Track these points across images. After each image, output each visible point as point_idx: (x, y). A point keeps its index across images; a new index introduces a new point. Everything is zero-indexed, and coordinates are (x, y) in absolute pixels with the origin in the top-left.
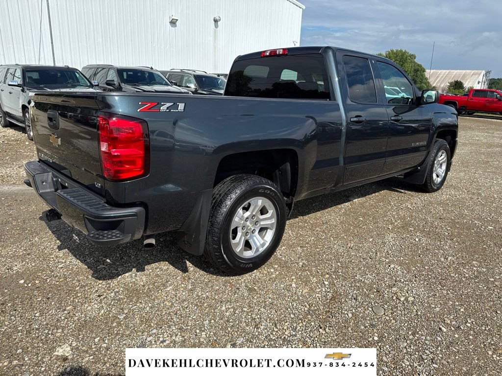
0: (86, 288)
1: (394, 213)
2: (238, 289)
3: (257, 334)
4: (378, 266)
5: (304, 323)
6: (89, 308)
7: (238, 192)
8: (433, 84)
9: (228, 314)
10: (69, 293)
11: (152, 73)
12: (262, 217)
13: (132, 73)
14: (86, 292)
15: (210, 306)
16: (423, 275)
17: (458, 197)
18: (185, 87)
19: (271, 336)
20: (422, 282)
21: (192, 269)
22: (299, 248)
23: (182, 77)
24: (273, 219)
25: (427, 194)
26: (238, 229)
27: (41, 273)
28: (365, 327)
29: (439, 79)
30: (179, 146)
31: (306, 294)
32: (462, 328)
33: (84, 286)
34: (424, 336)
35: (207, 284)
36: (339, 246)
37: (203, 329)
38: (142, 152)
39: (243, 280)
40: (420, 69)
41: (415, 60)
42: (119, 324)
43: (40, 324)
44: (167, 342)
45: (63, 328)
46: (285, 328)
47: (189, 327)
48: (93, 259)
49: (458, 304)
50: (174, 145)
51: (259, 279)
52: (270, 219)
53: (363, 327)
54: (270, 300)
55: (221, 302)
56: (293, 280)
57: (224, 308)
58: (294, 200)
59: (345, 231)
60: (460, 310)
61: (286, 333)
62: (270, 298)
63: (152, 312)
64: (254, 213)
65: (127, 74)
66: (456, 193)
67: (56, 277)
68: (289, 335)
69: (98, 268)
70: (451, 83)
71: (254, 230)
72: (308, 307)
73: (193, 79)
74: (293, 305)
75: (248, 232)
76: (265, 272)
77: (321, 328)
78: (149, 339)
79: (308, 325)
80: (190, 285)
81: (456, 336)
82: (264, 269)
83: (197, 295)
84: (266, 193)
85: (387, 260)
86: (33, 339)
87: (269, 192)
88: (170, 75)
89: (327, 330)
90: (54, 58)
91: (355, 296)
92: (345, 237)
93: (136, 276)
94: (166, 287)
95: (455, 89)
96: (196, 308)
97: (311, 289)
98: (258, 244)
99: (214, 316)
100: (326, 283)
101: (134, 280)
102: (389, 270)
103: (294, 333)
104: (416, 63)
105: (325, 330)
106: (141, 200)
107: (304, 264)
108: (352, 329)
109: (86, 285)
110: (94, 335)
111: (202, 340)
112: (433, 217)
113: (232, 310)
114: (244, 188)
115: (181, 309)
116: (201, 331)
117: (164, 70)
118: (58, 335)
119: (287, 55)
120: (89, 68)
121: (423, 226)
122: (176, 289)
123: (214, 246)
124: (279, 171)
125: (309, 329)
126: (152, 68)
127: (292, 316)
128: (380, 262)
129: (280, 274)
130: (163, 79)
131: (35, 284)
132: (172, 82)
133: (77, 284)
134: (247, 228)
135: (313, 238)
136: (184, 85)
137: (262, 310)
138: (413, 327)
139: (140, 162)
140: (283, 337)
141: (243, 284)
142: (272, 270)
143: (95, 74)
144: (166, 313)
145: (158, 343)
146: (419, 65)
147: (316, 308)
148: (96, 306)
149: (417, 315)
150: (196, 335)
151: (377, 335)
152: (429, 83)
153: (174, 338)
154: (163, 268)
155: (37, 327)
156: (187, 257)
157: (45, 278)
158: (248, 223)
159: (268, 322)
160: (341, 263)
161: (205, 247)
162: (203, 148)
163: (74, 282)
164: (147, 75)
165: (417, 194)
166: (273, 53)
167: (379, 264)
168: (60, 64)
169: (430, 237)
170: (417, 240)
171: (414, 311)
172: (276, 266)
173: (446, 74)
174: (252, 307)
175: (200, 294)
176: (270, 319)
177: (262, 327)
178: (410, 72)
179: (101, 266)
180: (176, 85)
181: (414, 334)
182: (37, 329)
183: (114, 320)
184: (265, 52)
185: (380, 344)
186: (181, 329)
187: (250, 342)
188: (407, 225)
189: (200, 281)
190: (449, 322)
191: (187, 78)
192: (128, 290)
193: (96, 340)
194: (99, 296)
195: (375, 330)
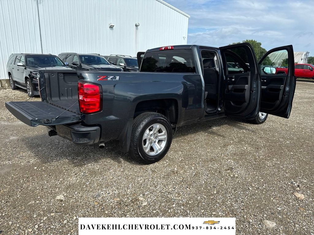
0: (69, 171)
1: (235, 135)
2: (147, 171)
3: (155, 190)
4: (221, 161)
5: (179, 186)
6: (71, 179)
7: (147, 121)
8: (273, 61)
9: (141, 182)
10: (60, 173)
11: (99, 57)
12: (159, 134)
13: (87, 57)
14: (69, 173)
15: (132, 178)
16: (245, 165)
17: (274, 126)
18: (118, 65)
19: (163, 191)
20: (244, 168)
21: (123, 162)
22: (180, 152)
23: (117, 59)
24: (166, 136)
25: (256, 125)
26: (147, 140)
27: (45, 164)
28: (210, 188)
29: (276, 58)
30: (116, 97)
31: (182, 173)
32: (260, 188)
33: (67, 170)
34: (239, 191)
35: (131, 169)
36: (202, 151)
37: (128, 188)
38: (99, 100)
39: (149, 167)
40: (264, 52)
41: (261, 46)
42: (87, 186)
43: (47, 186)
44: (111, 194)
45: (59, 188)
46: (170, 187)
47: (122, 188)
48: (71, 158)
49: (260, 178)
50: (114, 97)
51: (158, 166)
52: (164, 136)
53: (209, 188)
54: (163, 176)
55: (138, 177)
56: (175, 167)
57: (139, 179)
58: (177, 126)
59: (206, 144)
60: (261, 180)
61: (170, 190)
62: (163, 175)
63: (103, 181)
64: (155, 132)
65: (84, 58)
66: (273, 124)
67: (53, 166)
68: (171, 190)
69: (74, 162)
70: (284, 60)
71: (155, 141)
72: (182, 179)
73: (123, 60)
74: (174, 178)
75: (152, 142)
76: (161, 163)
77: (188, 188)
78: (102, 192)
79: (181, 186)
80: (122, 169)
81: (256, 192)
82: (161, 162)
83: (126, 174)
84: (161, 122)
85: (227, 158)
86: (45, 192)
87: (163, 121)
88: (110, 58)
89: (191, 189)
90: (42, 49)
91: (207, 174)
92: (206, 147)
93: (94, 165)
94: (110, 170)
95: (286, 64)
96: (125, 179)
97: (185, 171)
98: (158, 149)
99: (134, 183)
100: (193, 168)
101: (93, 167)
102: (227, 162)
103: (174, 190)
104: (262, 48)
105: (190, 188)
106: (98, 123)
107: (182, 159)
108: (203, 189)
109: (69, 170)
110: (74, 191)
111: (128, 193)
112: (257, 137)
113: (144, 180)
114: (149, 119)
115: (118, 180)
116: (128, 189)
117: (106, 55)
118: (57, 191)
119: (173, 49)
120: (62, 55)
121: (250, 141)
122: (115, 171)
123: (134, 148)
124: (169, 111)
125: (182, 188)
126: (99, 55)
127: (174, 182)
128: (223, 159)
129: (169, 164)
130: (106, 61)
131: (42, 169)
132: (111, 63)
133: (64, 169)
134: (151, 140)
135: (188, 147)
136: (118, 64)
137: (159, 180)
138: (235, 188)
139: (98, 105)
140: (168, 192)
141: (150, 169)
142: (165, 162)
143: (66, 58)
144: (110, 182)
145: (106, 194)
146: (263, 49)
147: (186, 179)
148: (74, 179)
149: (238, 183)
150: (125, 191)
151: (216, 191)
152: (270, 60)
153: (114, 192)
154: (108, 162)
155: (46, 187)
156: (121, 156)
157: (47, 166)
158: (152, 137)
159: (161, 185)
160: (202, 159)
161: (130, 149)
162: (129, 98)
163: (62, 168)
164: (96, 58)
165: (250, 125)
166: (166, 49)
167: (222, 159)
168: (46, 53)
169: (253, 147)
170: (245, 148)
171: (237, 181)
172: (167, 161)
173: (281, 54)
174: (154, 179)
175: (127, 173)
176: (163, 184)
177: (158, 187)
178: (258, 53)
179: (76, 161)
180: (113, 64)
181: (235, 191)
182: (46, 188)
183: (84, 185)
184: (161, 48)
185: (217, 195)
186: (118, 188)
187: (152, 193)
188: (241, 141)
189: (128, 167)
190: (254, 186)
191: (119, 60)
192: (90, 171)
193: (76, 193)
194: (76, 174)
195: (215, 189)
